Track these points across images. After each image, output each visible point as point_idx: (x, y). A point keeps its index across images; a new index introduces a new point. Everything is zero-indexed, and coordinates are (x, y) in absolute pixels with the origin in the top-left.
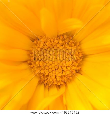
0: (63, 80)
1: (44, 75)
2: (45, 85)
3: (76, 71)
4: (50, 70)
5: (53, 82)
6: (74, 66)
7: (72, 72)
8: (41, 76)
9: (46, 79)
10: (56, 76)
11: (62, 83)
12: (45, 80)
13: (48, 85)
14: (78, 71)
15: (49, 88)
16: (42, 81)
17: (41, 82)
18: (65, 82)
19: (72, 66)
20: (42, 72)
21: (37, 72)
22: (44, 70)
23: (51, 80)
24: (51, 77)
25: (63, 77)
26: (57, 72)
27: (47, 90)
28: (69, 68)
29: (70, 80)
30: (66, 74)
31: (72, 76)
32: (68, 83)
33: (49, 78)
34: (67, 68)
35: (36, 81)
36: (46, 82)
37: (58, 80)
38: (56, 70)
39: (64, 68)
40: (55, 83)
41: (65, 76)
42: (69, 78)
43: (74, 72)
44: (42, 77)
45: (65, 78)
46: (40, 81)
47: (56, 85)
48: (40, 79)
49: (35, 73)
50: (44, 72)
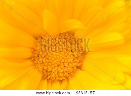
0: (65, 75)
1: (47, 71)
2: (48, 80)
3: (77, 67)
4: (53, 66)
5: (56, 78)
6: (75, 62)
7: (73, 68)
8: (44, 71)
9: (49, 74)
10: (58, 71)
11: (64, 78)
12: (48, 76)
13: (51, 80)
14: (78, 67)
15: (52, 83)
16: (45, 76)
17: (44, 78)
18: (67, 77)
19: (73, 63)
20: (45, 68)
21: (40, 68)
22: (47, 66)
23: (53, 76)
24: (53, 72)
25: (65, 73)
26: (59, 68)
27: (50, 84)
28: (70, 65)
29: (72, 75)
30: (68, 70)
31: (73, 72)
32: (69, 78)
33: (52, 73)
34: (68, 64)
35: (40, 76)
36: (49, 77)
37: (60, 75)
38: (58, 66)
39: (66, 65)
40: (58, 79)
41: (66, 72)
42: (70, 74)
43: (75, 68)
44: (45, 73)
45: (67, 74)
46: (43, 76)
47: (59, 80)
48: (43, 75)
49: (38, 69)
50: (47, 68)
